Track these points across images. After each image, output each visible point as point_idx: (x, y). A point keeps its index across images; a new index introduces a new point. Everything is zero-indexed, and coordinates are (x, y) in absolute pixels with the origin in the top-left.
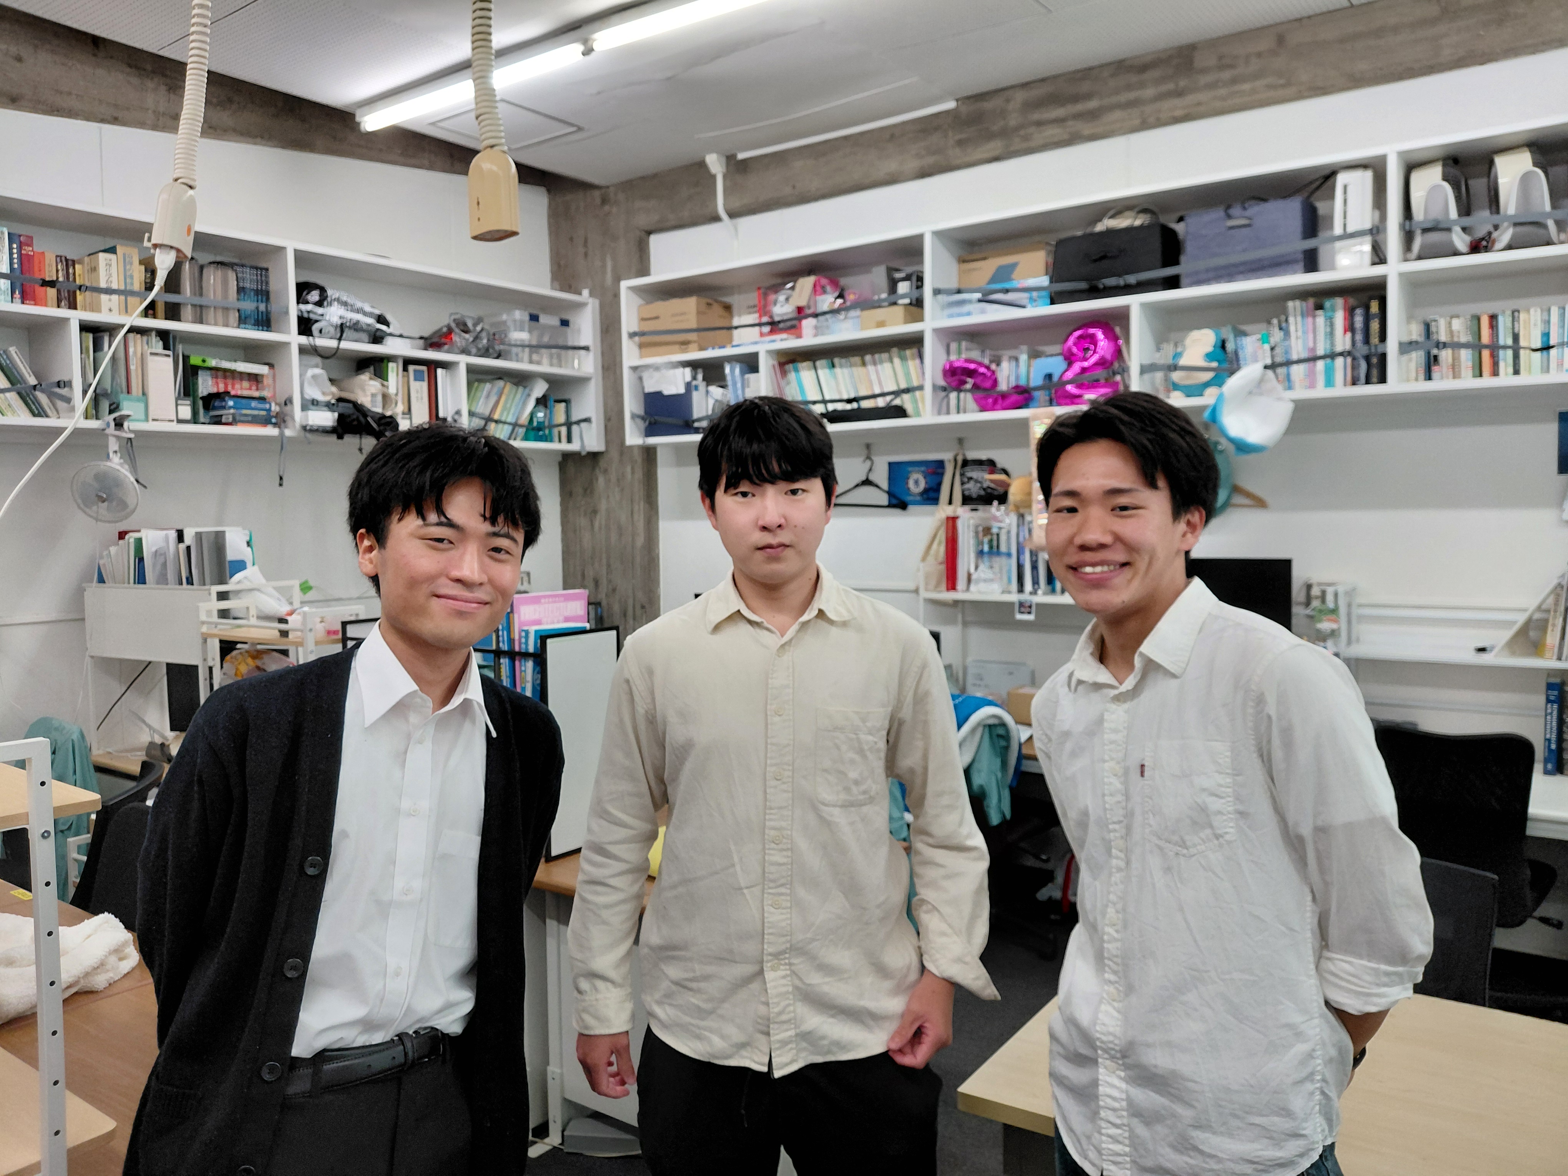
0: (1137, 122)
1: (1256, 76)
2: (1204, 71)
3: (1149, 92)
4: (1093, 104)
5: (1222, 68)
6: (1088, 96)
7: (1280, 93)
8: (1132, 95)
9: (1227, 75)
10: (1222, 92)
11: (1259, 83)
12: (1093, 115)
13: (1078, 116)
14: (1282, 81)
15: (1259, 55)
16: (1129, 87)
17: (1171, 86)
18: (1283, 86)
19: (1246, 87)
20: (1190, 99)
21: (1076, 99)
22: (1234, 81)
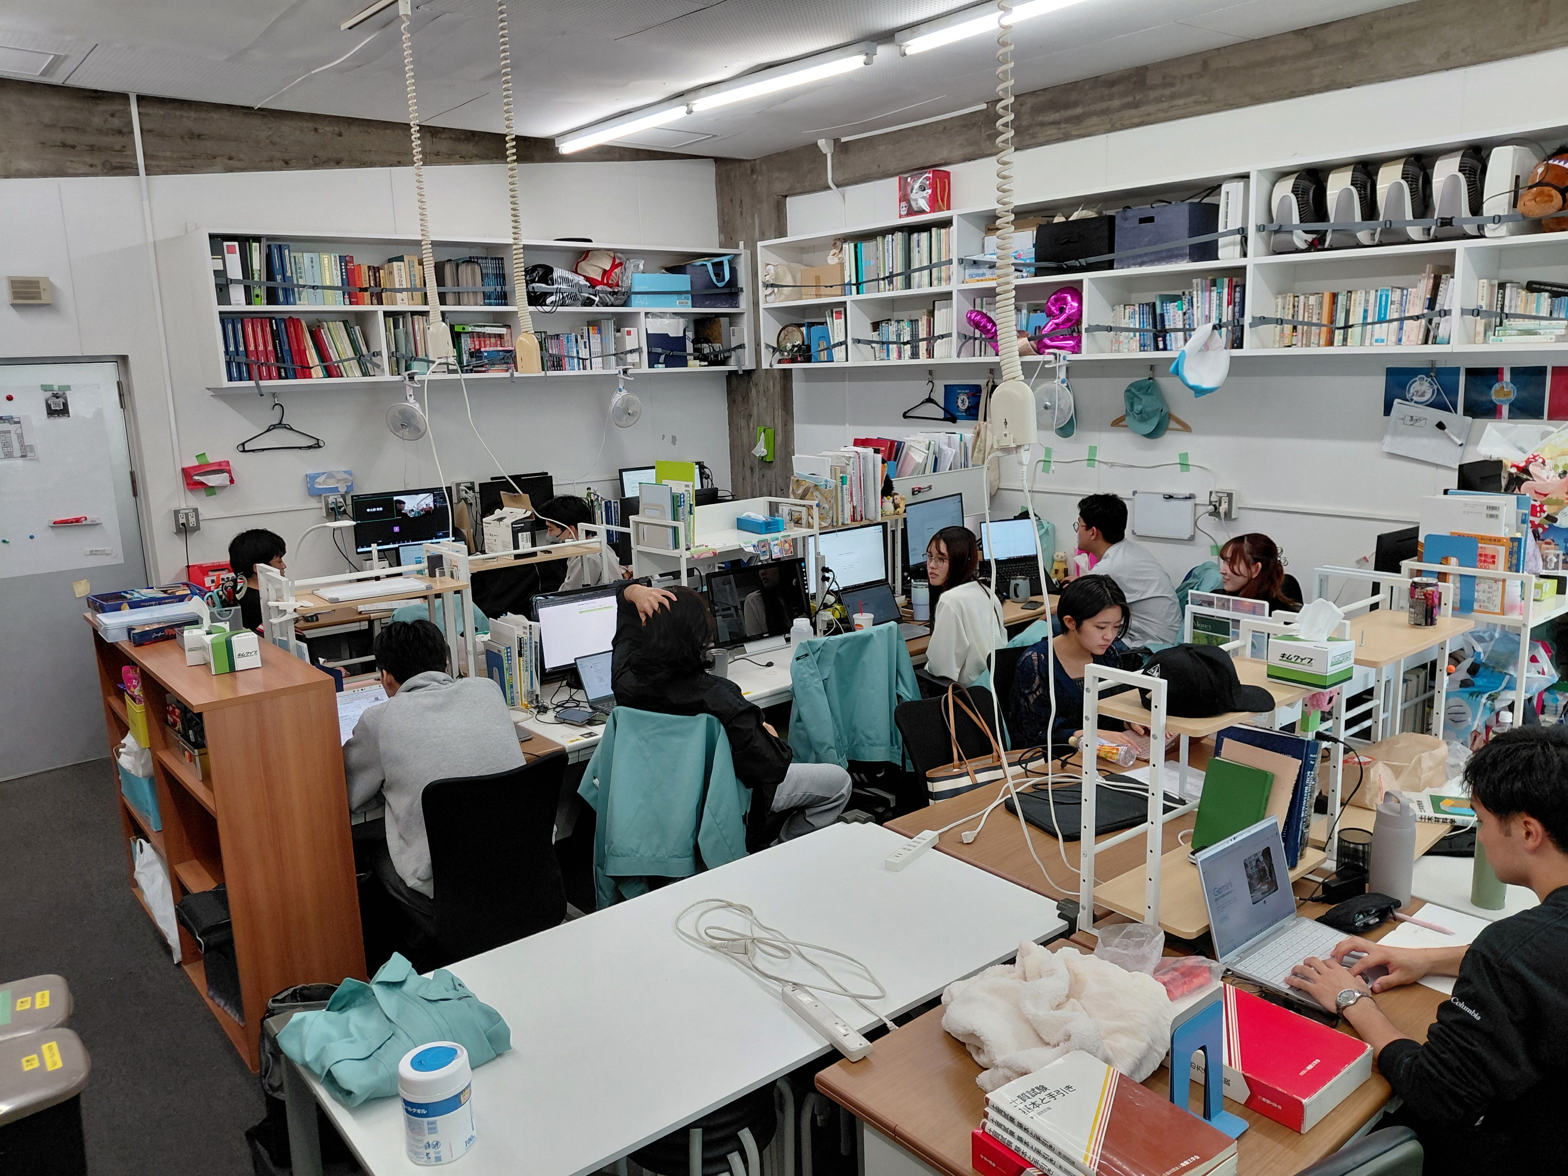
0: (1109, 126)
1: (1187, 94)
2: (1153, 87)
3: (1116, 103)
4: (1078, 111)
5: (1165, 85)
6: (1075, 104)
7: (1204, 107)
8: (1104, 105)
9: (1168, 92)
10: (1165, 105)
11: (1188, 100)
12: (1078, 120)
13: (1067, 120)
14: (1205, 99)
15: (1190, 76)
16: (1102, 99)
17: (1130, 99)
18: (1205, 102)
19: (1181, 102)
20: (1144, 109)
21: (1067, 106)
22: (1173, 97)
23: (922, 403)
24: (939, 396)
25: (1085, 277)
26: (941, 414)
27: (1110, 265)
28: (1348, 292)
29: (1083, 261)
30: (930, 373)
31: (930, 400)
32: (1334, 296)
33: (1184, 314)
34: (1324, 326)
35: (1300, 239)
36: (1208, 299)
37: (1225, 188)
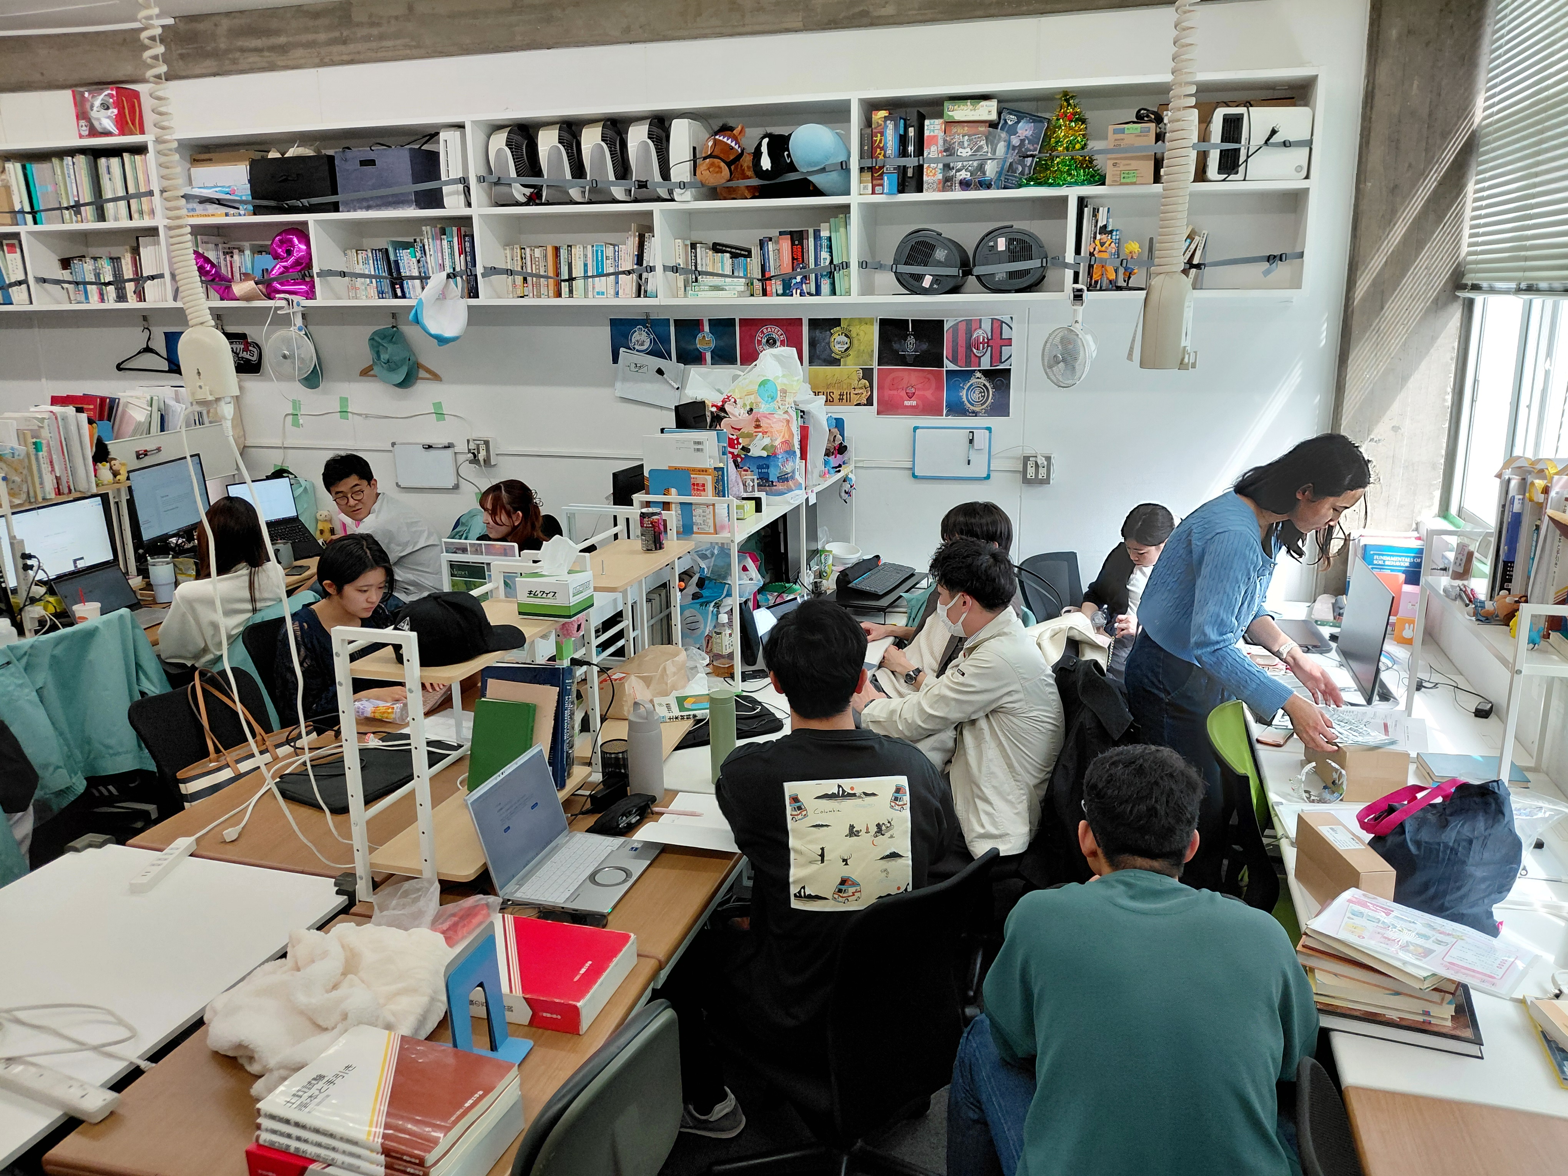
0: (317, 60)
1: (397, 36)
2: (360, 25)
3: (322, 37)
4: (282, 40)
5: (373, 24)
6: (277, 33)
7: (415, 52)
8: (310, 37)
9: (375, 31)
10: (374, 45)
11: (398, 42)
12: (283, 49)
13: (272, 49)
14: (414, 43)
15: (397, 18)
16: (307, 30)
17: (336, 34)
18: (416, 47)
19: (389, 43)
20: (352, 47)
21: (268, 33)
22: (382, 37)
23: (139, 353)
24: (160, 344)
25: (310, 218)
26: (165, 366)
27: (335, 207)
28: (568, 246)
29: (305, 202)
30: (145, 318)
31: (148, 350)
32: (557, 250)
33: (419, 261)
34: (551, 278)
35: (519, 192)
36: (439, 247)
37: (443, 135)
